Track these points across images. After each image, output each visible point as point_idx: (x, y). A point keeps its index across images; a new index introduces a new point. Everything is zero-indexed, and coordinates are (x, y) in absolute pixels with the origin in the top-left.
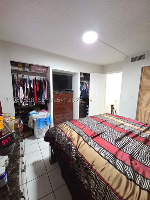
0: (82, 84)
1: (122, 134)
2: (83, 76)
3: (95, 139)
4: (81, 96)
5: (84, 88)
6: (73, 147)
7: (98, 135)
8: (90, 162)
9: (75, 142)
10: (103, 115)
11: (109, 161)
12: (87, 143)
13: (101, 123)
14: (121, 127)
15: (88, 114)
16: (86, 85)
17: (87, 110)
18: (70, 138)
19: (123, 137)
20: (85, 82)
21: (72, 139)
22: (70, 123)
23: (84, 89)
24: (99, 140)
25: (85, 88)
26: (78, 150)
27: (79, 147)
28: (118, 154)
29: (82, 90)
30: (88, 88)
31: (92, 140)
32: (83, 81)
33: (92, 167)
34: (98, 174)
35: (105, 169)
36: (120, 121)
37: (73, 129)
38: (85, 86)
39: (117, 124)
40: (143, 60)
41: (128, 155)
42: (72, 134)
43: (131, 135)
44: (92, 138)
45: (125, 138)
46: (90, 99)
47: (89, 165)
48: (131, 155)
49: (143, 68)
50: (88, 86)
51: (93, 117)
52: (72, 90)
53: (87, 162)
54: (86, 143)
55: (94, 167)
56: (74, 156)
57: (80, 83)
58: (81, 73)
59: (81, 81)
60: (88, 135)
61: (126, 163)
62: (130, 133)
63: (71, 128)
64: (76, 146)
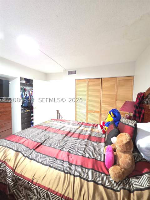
0: (23, 90)
1: (62, 136)
2: (24, 82)
3: (37, 150)
4: (22, 104)
5: (26, 95)
6: (8, 170)
7: (41, 144)
8: (31, 178)
9: (11, 164)
10: (48, 122)
11: (50, 166)
13: (45, 130)
14: (63, 129)
15: (33, 123)
16: (29, 92)
17: (32, 119)
18: (4, 160)
19: (64, 138)
20: (28, 88)
21: (7, 161)
22: (5, 140)
23: (26, 96)
24: (42, 149)
25: (28, 95)
26: (16, 171)
27: (17, 167)
28: (58, 155)
29: (24, 97)
30: (32, 95)
31: (34, 152)
32: (25, 87)
33: (32, 182)
34: (39, 185)
35: (46, 176)
36: (62, 125)
37: (8, 148)
38: (27, 93)
39: (59, 127)
40: (75, 74)
41: (67, 152)
42: (7, 155)
43: (70, 135)
44: (34, 150)
45: (65, 138)
46: (34, 107)
47: (29, 181)
48: (68, 151)
49: (76, 80)
50: (31, 92)
51: (37, 126)
52: (9, 97)
53: (27, 179)
54: (27, 158)
55: (35, 181)
57: (21, 89)
58: (21, 79)
59: (22, 87)
60: (29, 149)
61: (64, 160)
62: (70, 132)
63: (6, 147)
64: (12, 167)
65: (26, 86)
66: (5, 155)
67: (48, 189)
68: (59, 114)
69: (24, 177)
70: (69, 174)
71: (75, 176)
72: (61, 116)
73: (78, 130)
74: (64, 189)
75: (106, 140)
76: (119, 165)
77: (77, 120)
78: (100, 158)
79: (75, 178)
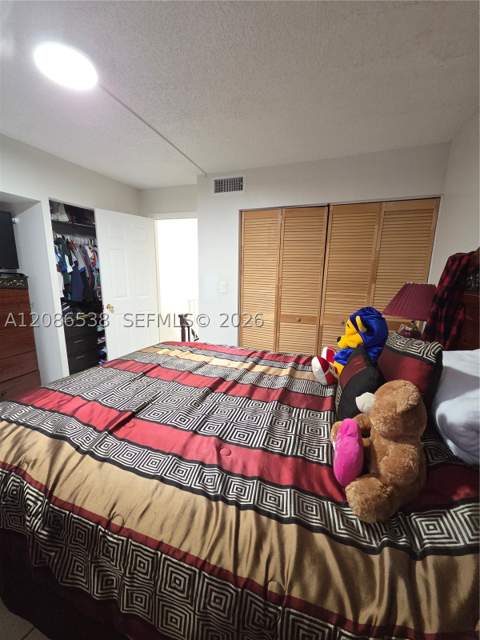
0: (64, 248)
1: (199, 393)
2: (64, 218)
3: (120, 433)
4: (65, 292)
5: (76, 263)
6: (31, 493)
7: (133, 415)
8: (103, 513)
9: (40, 474)
10: (152, 350)
11: (162, 480)
12: (92, 455)
13: (145, 374)
14: (200, 372)
16: (85, 253)
17: (100, 341)
18: (16, 464)
19: (203, 398)
20: (79, 240)
21: (25, 467)
22: (14, 405)
23: (75, 268)
24: (135, 430)
25: (82, 265)
26: (55, 494)
27: (59, 484)
28: (188, 447)
29: (70, 269)
30: (94, 264)
31: (111, 440)
32: (68, 237)
33: (108, 524)
34: (131, 534)
35: (151, 507)
36: (199, 358)
37: (28, 426)
38: (78, 257)
39: (189, 366)
40: (240, 192)
41: (213, 438)
42: (26, 447)
43: (223, 387)
44: (111, 433)
45: (208, 398)
46: (105, 304)
47: (98, 523)
48: (218, 437)
49: (241, 212)
50: (90, 255)
51: (119, 362)
52: (19, 271)
53: (91, 516)
54: (88, 456)
55: (117, 521)
56: (37, 523)
57: (57, 242)
58: (54, 206)
59: (59, 236)
60: (95, 429)
61: (207, 462)
62: (222, 380)
63: (19, 424)
64: (44, 483)
65: (72, 233)
66: (19, 449)
67: (159, 545)
68: (186, 329)
69: (81, 511)
70: (220, 503)
71: (239, 508)
72: (193, 333)
73: (250, 373)
74: (207, 543)
75: (337, 404)
76: (378, 475)
77: (245, 346)
78: (319, 456)
79: (242, 513)
